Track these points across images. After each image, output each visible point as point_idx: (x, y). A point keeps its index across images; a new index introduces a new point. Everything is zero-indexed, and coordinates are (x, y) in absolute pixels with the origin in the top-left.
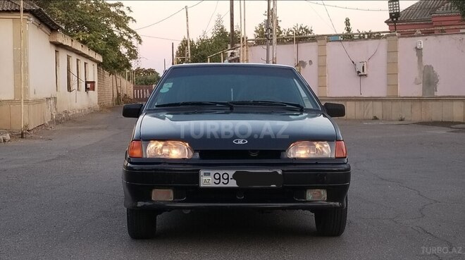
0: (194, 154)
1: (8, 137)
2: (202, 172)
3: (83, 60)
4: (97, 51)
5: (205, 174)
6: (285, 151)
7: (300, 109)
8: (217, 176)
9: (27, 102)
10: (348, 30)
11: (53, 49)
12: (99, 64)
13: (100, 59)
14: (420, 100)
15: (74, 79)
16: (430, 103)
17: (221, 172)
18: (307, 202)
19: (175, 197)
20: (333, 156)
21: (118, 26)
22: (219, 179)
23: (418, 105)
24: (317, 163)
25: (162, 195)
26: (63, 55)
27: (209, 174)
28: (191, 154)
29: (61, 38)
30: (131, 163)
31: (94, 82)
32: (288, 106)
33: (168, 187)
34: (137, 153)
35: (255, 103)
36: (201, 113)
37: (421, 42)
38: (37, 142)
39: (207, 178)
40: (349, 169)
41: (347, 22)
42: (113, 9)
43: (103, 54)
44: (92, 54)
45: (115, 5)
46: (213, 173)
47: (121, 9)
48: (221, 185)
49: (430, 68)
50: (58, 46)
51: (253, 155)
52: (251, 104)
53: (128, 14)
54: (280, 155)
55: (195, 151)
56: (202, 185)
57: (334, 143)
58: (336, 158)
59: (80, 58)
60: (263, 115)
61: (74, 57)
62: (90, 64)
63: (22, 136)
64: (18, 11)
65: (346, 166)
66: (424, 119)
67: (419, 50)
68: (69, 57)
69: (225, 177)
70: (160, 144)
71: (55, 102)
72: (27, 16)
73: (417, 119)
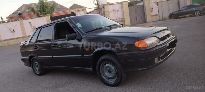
10: (3, 20)
41: (2, 18)
49: (34, 27)
67: (30, 23)
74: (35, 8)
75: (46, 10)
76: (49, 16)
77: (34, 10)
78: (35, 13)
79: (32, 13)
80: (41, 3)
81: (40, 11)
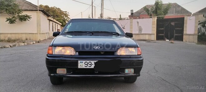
0: (76, 53)
1: (35, 42)
2: (79, 62)
3: (56, 24)
4: (60, 22)
5: (81, 62)
6: (116, 52)
7: (117, 34)
8: (86, 63)
9: (40, 34)
10: (121, 17)
11: (48, 21)
12: (61, 25)
13: (61, 24)
14: (138, 34)
15: (54, 29)
16: (140, 35)
17: (88, 62)
18: (126, 74)
19: (67, 72)
20: (137, 54)
21: (66, 17)
22: (87, 64)
23: (137, 35)
24: (130, 57)
25: (61, 71)
26: (51, 22)
27: (82, 62)
28: (75, 53)
29: (50, 18)
30: (48, 57)
31: (59, 30)
32: (113, 33)
33: (64, 68)
34: (50, 52)
35: (101, 32)
36: (81, 35)
37: (138, 20)
38: (42, 44)
39: (81, 64)
40: (143, 60)
41: (120, 16)
42: (64, 13)
43: (62, 23)
44: (59, 23)
45: (65, 12)
46: (84, 62)
47: (67, 13)
48: (88, 67)
49: (140, 27)
50: (50, 20)
51: (102, 53)
52: (100, 32)
53: (68, 14)
54: (114, 53)
55: (76, 52)
56: (79, 67)
57: (137, 48)
58: (138, 55)
59: (56, 23)
60: (105, 37)
61: (54, 23)
62: (59, 25)
63: (39, 42)
64: (37, 10)
65: (142, 59)
66: (139, 39)
67: (138, 22)
68: (53, 23)
69: (90, 63)
70: (61, 48)
71: (49, 34)
72: (40, 12)
73: (137, 39)
74: (150, 9)
75: (158, 11)
76: (156, 18)
77: (149, 11)
78: (148, 14)
79: (146, 13)
80: (157, 4)
81: (153, 12)
